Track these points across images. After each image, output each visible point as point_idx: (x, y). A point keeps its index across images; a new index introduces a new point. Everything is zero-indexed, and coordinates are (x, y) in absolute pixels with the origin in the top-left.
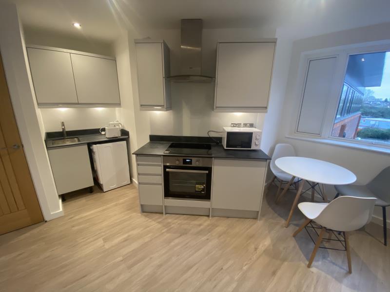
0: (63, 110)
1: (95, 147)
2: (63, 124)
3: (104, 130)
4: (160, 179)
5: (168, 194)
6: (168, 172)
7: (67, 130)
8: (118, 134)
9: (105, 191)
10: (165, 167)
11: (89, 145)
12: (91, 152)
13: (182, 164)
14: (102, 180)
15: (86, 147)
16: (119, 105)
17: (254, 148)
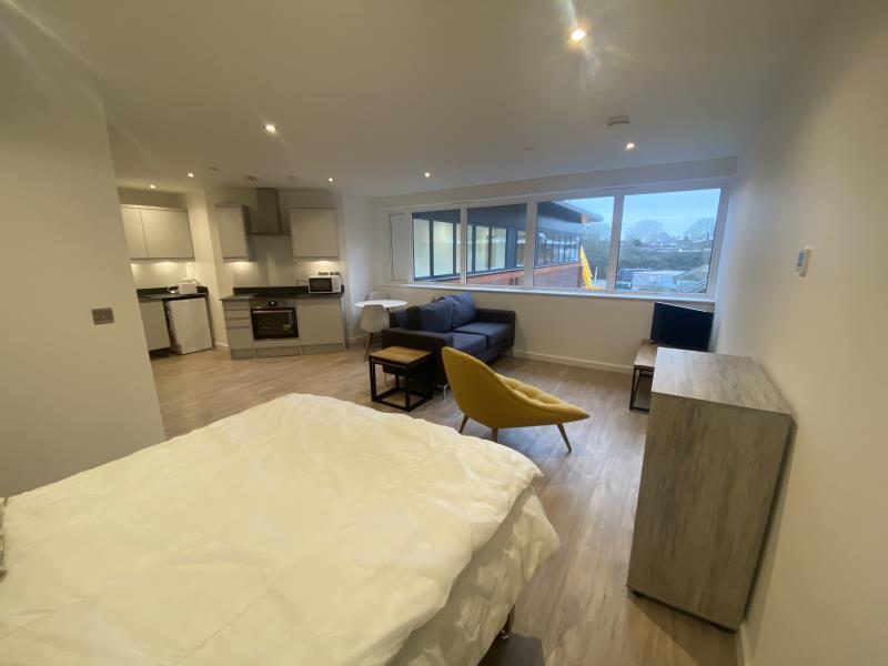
1: (169, 303)
3: (175, 288)
4: (249, 322)
5: (258, 336)
6: (255, 314)
8: (194, 291)
9: (183, 352)
10: (252, 310)
11: (164, 301)
12: (166, 309)
13: (267, 307)
15: (161, 303)
16: (192, 259)
17: (334, 291)
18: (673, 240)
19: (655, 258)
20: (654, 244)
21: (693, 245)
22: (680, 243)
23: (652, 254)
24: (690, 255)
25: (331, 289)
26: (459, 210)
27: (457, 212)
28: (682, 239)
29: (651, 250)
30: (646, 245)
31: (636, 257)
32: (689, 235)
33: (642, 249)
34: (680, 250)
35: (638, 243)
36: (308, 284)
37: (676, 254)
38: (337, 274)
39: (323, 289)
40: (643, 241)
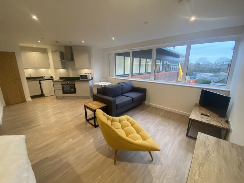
0: (30, 70)
1: (41, 82)
2: (30, 75)
3: (44, 77)
4: (61, 88)
5: (64, 92)
6: (63, 86)
7: (31, 77)
8: (50, 78)
9: (45, 96)
11: (40, 81)
12: (40, 83)
13: (66, 84)
14: (44, 92)
15: (38, 81)
16: (50, 68)
17: (88, 79)
18: (211, 64)
19: (204, 69)
20: (204, 65)
21: (218, 65)
22: (213, 64)
23: (204, 68)
24: (217, 68)
25: (87, 79)
26: (129, 52)
27: (129, 53)
28: (214, 63)
29: (203, 67)
30: (202, 65)
31: (198, 69)
32: (217, 62)
33: (200, 66)
34: (213, 67)
35: (199, 64)
36: (80, 76)
37: (212, 68)
38: (90, 73)
39: (84, 78)
40: (201, 64)
